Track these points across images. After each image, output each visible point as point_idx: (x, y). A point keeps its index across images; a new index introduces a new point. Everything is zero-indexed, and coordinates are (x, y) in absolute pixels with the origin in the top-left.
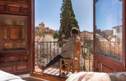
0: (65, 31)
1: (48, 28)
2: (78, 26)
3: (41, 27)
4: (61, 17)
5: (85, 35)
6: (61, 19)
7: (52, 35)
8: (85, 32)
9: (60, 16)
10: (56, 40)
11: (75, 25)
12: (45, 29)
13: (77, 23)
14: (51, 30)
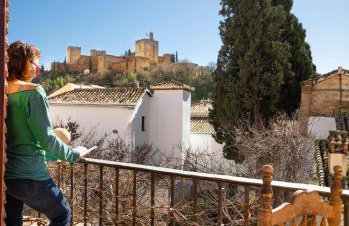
0: (240, 74)
1: (172, 56)
2: (307, 47)
3: (142, 55)
4: (223, 12)
5: (341, 90)
6: (223, 19)
7: (186, 89)
8: (340, 75)
9: (221, 8)
10: (205, 108)
11: (292, 44)
12: (162, 59)
13: (303, 34)
14: (185, 64)
